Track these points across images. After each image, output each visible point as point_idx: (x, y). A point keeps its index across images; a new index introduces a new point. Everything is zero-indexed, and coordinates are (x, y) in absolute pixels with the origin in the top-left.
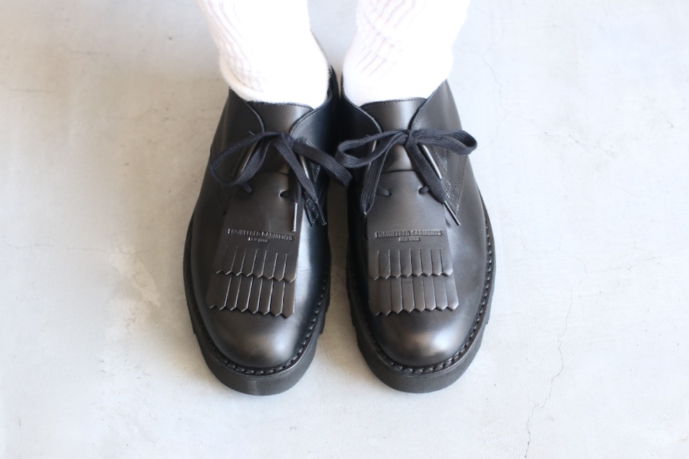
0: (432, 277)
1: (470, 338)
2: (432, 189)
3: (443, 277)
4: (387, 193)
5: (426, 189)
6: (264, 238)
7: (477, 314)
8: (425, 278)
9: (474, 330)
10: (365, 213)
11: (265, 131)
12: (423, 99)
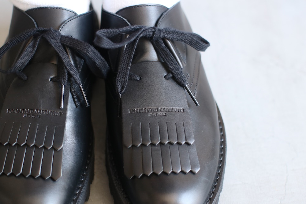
0: (177, 145)
1: (210, 199)
2: (175, 75)
3: (186, 146)
4: (138, 78)
5: (170, 76)
6: (36, 114)
7: (215, 180)
8: (171, 146)
9: (213, 192)
10: (120, 94)
11: (38, 27)
12: (166, 8)
